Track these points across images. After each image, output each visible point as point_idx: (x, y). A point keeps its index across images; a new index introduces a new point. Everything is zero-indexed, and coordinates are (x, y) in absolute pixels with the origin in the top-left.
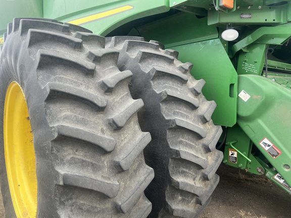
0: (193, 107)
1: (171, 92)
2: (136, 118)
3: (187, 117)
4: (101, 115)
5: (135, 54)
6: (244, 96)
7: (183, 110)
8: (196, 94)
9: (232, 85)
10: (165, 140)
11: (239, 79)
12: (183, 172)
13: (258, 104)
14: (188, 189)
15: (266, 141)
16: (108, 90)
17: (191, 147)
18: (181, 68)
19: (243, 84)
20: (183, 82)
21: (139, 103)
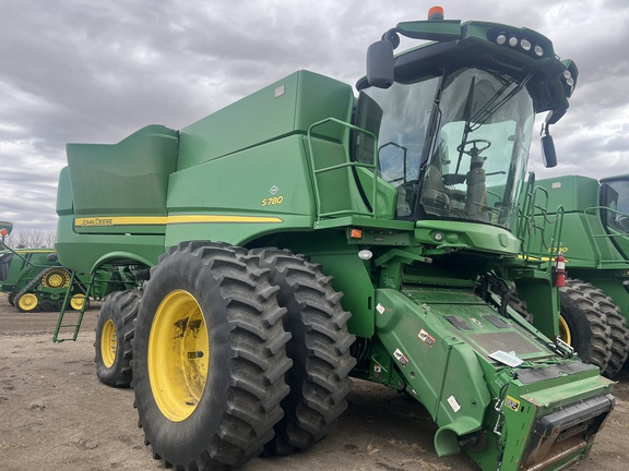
0: (329, 316)
1: (309, 303)
2: (281, 322)
3: (322, 324)
4: (259, 317)
5: (270, 260)
6: (380, 309)
7: (320, 318)
8: (332, 305)
9: (370, 298)
10: (303, 342)
11: (376, 293)
12: (317, 369)
13: (390, 317)
14: (320, 383)
15: (398, 351)
16: (263, 300)
17: (325, 349)
18: (321, 282)
19: (380, 297)
20: (322, 294)
21: (285, 310)
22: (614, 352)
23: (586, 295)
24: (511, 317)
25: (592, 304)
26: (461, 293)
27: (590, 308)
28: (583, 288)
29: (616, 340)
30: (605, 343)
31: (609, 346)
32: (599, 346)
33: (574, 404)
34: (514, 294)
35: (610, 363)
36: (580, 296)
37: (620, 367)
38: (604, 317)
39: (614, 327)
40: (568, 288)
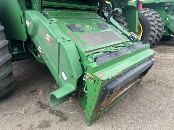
6: (28, 23)
9: (21, 17)
11: (24, 14)
13: (32, 27)
15: (39, 47)
19: (26, 16)
22: (158, 35)
23: (151, 14)
24: (112, 24)
25: (152, 17)
26: (87, 13)
27: (151, 19)
28: (150, 11)
29: (159, 31)
30: (155, 32)
31: (156, 33)
32: (153, 34)
33: (132, 69)
34: (120, 15)
35: (156, 40)
36: (148, 14)
37: (159, 41)
38: (156, 22)
39: (159, 26)
40: (144, 11)
